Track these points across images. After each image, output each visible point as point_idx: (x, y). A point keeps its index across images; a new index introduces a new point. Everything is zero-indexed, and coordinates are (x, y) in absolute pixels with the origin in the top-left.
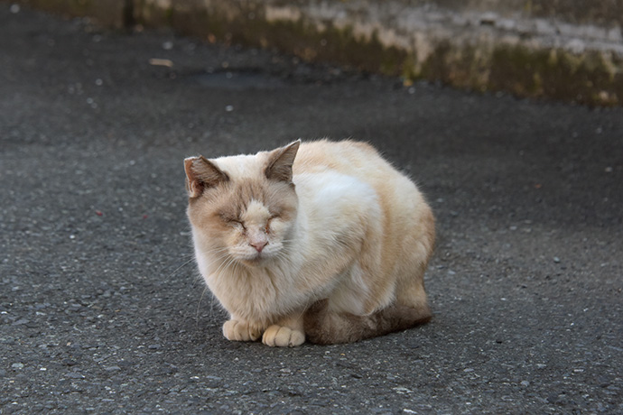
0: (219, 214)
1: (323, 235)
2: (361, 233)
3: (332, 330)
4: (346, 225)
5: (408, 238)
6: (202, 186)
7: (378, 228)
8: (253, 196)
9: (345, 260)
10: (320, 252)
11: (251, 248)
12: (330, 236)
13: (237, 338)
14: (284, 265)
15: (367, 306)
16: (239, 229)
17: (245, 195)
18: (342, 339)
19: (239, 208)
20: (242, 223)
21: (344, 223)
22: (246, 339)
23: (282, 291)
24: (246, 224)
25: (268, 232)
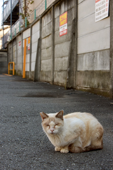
0: (45, 124)
1: (71, 130)
2: (80, 130)
3: (75, 150)
4: (76, 129)
5: (93, 132)
6: (44, 118)
7: (85, 130)
8: (52, 120)
9: (76, 136)
10: (70, 134)
11: (51, 131)
12: (73, 130)
13: (56, 151)
14: (61, 135)
15: (83, 146)
16: (48, 127)
17: (50, 120)
18: (77, 152)
19: (49, 123)
20: (49, 126)
21: (75, 128)
22: (58, 151)
23: (61, 141)
24: (50, 126)
25: (54, 128)
